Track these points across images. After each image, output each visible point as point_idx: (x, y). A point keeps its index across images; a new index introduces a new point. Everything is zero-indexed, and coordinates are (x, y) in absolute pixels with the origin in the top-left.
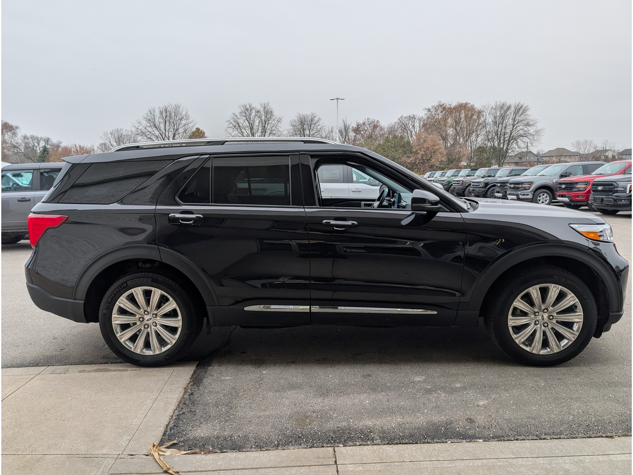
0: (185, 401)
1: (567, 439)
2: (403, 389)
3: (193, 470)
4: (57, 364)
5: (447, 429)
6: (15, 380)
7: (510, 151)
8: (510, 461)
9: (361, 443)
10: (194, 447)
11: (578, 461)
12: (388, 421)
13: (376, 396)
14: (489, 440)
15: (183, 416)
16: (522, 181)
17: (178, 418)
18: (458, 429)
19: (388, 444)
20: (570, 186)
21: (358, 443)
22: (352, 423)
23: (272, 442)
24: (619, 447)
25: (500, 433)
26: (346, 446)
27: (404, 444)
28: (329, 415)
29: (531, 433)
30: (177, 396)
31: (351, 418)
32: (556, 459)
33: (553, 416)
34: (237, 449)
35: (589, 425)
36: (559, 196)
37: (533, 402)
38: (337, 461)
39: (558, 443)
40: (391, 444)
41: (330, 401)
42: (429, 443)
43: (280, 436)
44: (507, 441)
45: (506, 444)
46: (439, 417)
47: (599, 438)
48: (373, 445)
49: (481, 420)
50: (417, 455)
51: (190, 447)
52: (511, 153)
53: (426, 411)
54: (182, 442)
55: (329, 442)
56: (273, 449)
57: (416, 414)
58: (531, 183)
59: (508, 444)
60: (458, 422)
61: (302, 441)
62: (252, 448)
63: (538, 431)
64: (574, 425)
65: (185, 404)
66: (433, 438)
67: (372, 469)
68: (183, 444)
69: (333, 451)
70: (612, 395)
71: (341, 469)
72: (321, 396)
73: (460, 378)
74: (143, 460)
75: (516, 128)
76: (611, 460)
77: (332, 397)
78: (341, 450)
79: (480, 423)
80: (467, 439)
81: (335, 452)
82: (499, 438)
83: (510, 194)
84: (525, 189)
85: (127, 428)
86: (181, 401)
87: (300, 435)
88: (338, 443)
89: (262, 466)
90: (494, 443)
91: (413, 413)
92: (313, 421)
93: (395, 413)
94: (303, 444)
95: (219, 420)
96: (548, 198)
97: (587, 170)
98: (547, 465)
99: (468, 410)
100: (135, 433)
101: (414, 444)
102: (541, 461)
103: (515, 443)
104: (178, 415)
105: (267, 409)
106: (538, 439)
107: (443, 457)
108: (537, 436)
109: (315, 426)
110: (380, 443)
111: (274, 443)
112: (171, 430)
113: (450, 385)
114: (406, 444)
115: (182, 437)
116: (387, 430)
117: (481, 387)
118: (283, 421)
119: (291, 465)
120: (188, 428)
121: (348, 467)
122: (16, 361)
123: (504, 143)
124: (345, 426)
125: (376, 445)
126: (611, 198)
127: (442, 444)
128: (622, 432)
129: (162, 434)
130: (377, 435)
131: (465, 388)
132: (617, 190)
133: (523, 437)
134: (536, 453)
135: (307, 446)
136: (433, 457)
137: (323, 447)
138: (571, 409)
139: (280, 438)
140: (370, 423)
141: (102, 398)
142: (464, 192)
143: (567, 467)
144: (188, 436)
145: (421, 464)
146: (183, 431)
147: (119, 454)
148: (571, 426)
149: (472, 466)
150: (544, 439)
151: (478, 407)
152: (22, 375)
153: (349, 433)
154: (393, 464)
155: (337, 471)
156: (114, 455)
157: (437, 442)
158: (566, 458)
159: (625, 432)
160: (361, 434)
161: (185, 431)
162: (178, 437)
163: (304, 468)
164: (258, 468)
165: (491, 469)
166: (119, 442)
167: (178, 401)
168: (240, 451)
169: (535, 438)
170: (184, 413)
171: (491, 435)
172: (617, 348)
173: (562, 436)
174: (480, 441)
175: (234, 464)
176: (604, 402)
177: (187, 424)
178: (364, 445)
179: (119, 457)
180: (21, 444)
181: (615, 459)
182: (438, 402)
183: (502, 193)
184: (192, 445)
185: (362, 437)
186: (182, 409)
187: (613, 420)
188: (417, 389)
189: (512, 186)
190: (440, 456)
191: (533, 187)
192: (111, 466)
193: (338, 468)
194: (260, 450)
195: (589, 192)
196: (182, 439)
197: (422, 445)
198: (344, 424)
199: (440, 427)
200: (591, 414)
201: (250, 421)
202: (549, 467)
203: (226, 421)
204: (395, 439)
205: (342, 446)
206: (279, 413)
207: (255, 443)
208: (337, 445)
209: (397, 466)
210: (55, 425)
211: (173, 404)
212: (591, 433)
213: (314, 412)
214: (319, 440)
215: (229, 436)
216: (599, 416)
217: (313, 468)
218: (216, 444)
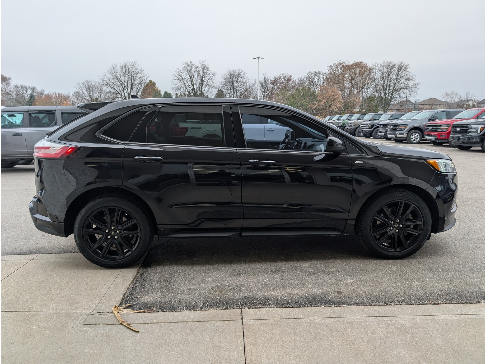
0: (138, 278)
1: (406, 305)
2: (294, 272)
3: (143, 322)
4: (45, 253)
5: (322, 298)
6: (16, 263)
7: (393, 100)
8: (364, 318)
9: (261, 307)
10: (143, 308)
11: (412, 319)
12: (281, 293)
13: (274, 276)
14: (351, 305)
15: (136, 288)
16: (399, 124)
17: (132, 290)
18: (330, 298)
19: (280, 307)
20: (436, 128)
21: (258, 307)
22: (255, 294)
23: (198, 305)
24: (442, 311)
25: (359, 301)
26: (250, 309)
27: (291, 307)
28: (239, 288)
29: (381, 301)
30: (132, 275)
31: (255, 291)
32: (396, 318)
33: (398, 290)
34: (173, 310)
35: (423, 296)
36: (427, 135)
37: (386, 281)
38: (243, 318)
39: (399, 308)
40: (282, 308)
41: (241, 279)
42: (308, 307)
43: (204, 302)
44: (364, 306)
45: (362, 308)
46: (317, 290)
47: (429, 305)
48: (269, 308)
49: (347, 292)
50: (299, 314)
51: (141, 308)
52: (394, 102)
53: (308, 286)
54: (135, 305)
55: (238, 306)
56: (199, 310)
57: (302, 288)
58: (406, 125)
59: (364, 308)
60: (330, 294)
61: (219, 305)
62: (184, 309)
63: (386, 300)
64: (413, 296)
65: (137, 280)
66: (312, 304)
67: (267, 323)
68: (135, 306)
69: (241, 312)
70: (443, 277)
71: (245, 323)
72: (235, 276)
73: (335, 265)
74: (108, 316)
75: (398, 82)
76: (435, 319)
77: (243, 277)
78: (246, 310)
79: (346, 294)
80: (335, 304)
81: (242, 312)
82: (358, 304)
83: (389, 134)
84: (401, 130)
85: (96, 295)
86: (134, 279)
87: (218, 301)
88: (244, 306)
89: (191, 321)
90: (354, 307)
91: (299, 287)
92: (228, 292)
93: (286, 287)
94: (220, 307)
95: (161, 291)
96: (419, 137)
97: (449, 115)
98: (389, 321)
99: (338, 286)
100: (102, 299)
101: (298, 307)
102: (385, 319)
103: (369, 307)
104: (132, 288)
105: (196, 284)
106: (386, 305)
107: (317, 316)
108: (385, 303)
109: (229, 296)
110: (274, 307)
111: (200, 306)
112: (127, 297)
113: (328, 269)
114: (293, 307)
115: (135, 302)
116: (280, 298)
117: (350, 271)
118: (206, 292)
119: (211, 320)
120: (139, 296)
121: (250, 322)
122: (16, 251)
123: (388, 94)
124: (250, 296)
125: (271, 308)
126: (466, 137)
127: (317, 308)
128: (446, 301)
129: (121, 300)
130: (272, 302)
131: (338, 271)
132: (471, 131)
133: (375, 304)
134: (383, 314)
135: (223, 308)
136: (310, 316)
137: (234, 309)
138: (412, 286)
139: (204, 303)
140: (268, 294)
141: (78, 276)
142: (355, 132)
143: (403, 323)
144: (139, 301)
145: (301, 320)
146: (136, 297)
147: (91, 312)
148: (410, 297)
149: (337, 322)
150: (390, 305)
151: (346, 284)
152: (20, 260)
153: (253, 300)
154: (282, 320)
155: (243, 324)
156: (87, 313)
157: (314, 307)
158: (404, 317)
159: (448, 301)
160: (261, 300)
161: (137, 298)
162: (132, 302)
163: (220, 322)
164: (188, 322)
165: (350, 323)
166: (91, 305)
167: (133, 278)
168: (175, 311)
169: (384, 304)
170: (136, 286)
171: (352, 302)
172: (452, 245)
173: (403, 303)
174: (344, 306)
175: (171, 319)
176: (436, 282)
177: (139, 293)
178: (263, 308)
179: (90, 314)
180: (22, 305)
181: (438, 318)
182: (318, 280)
183: (384, 133)
184: (142, 307)
185: (262, 303)
186: (135, 283)
187: (441, 293)
188: (304, 271)
189: (392, 127)
190: (315, 315)
191: (407, 128)
192: (85, 319)
193: (243, 322)
194: (189, 310)
195: (449, 132)
196: (135, 303)
197: (304, 308)
198: (250, 294)
199: (317, 297)
200: (425, 289)
201: (183, 292)
202: (390, 323)
203: (167, 292)
204: (285, 304)
205: (247, 308)
206: (204, 286)
207: (186, 306)
208: (244, 308)
209: (284, 321)
210: (45, 293)
211: (129, 280)
212: (424, 301)
213: (229, 286)
214: (231, 305)
215: (168, 301)
216: (431, 290)
217: (226, 322)
218: (159, 306)
